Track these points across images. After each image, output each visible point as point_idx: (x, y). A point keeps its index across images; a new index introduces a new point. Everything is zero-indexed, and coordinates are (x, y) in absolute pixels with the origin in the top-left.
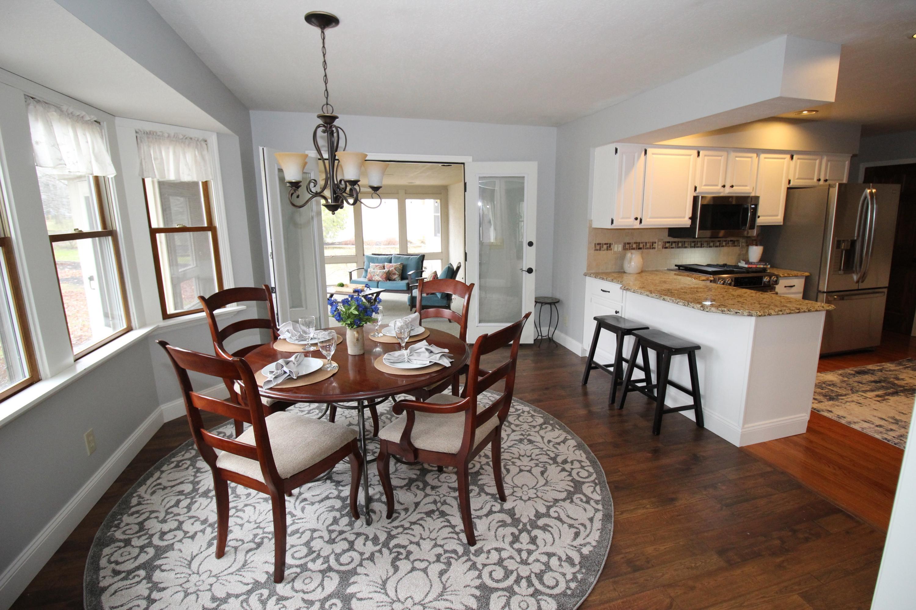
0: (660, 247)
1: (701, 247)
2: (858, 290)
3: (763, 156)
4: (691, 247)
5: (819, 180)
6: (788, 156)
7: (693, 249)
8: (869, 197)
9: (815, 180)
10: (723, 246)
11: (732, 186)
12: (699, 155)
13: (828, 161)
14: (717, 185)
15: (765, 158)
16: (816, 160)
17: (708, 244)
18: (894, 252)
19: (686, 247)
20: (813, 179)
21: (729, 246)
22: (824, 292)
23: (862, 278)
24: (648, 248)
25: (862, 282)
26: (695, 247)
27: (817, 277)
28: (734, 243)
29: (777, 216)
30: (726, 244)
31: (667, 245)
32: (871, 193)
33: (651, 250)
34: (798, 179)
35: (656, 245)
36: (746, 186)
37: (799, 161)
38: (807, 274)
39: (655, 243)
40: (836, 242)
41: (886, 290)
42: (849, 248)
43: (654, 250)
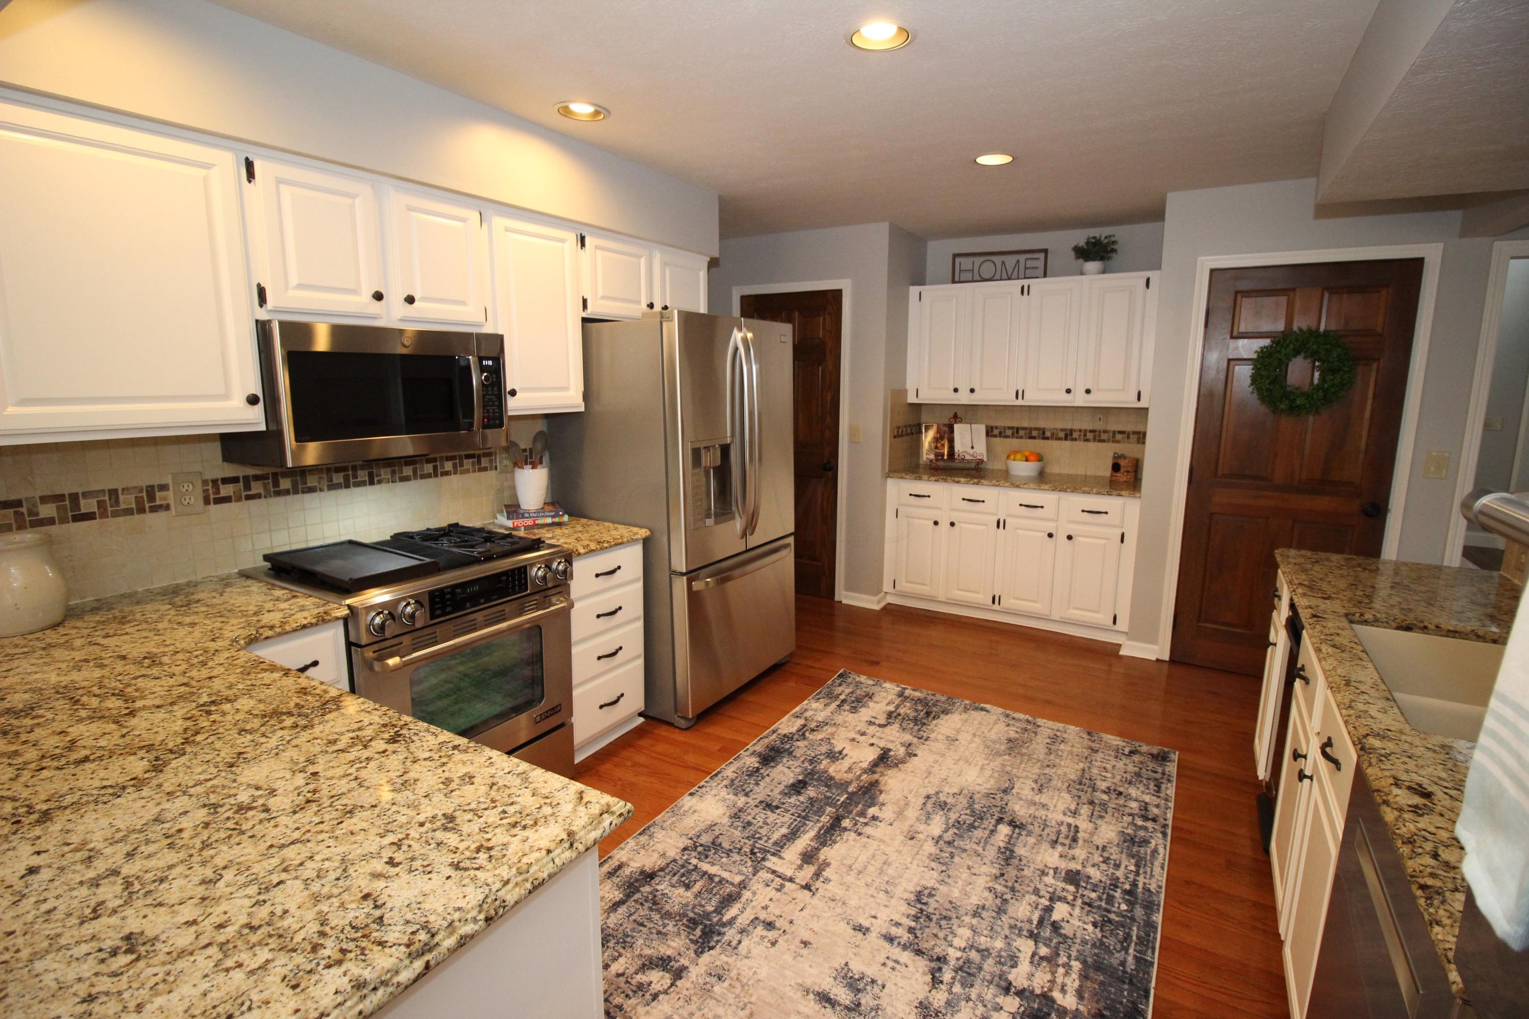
0: (196, 499)
1: (372, 483)
2: (747, 551)
3: (500, 222)
4: (332, 487)
5: (651, 306)
6: (571, 238)
7: (343, 493)
8: (742, 350)
9: (644, 306)
10: (446, 473)
11: (410, 300)
12: (251, 175)
13: (665, 264)
14: (354, 292)
15: (507, 230)
16: (639, 257)
17: (393, 472)
18: (797, 454)
19: (311, 490)
20: (639, 302)
21: (467, 471)
22: (682, 574)
23: (750, 526)
24: (128, 512)
25: (752, 534)
26: (347, 486)
27: (665, 538)
28: (479, 462)
29: (567, 389)
30: (455, 466)
31: (226, 490)
32: (745, 340)
33: (150, 518)
34: (603, 298)
35: (170, 494)
36: (463, 303)
37: (599, 253)
38: (643, 533)
39: (163, 487)
40: (690, 452)
41: (791, 540)
42: (718, 462)
43: (161, 515)
